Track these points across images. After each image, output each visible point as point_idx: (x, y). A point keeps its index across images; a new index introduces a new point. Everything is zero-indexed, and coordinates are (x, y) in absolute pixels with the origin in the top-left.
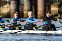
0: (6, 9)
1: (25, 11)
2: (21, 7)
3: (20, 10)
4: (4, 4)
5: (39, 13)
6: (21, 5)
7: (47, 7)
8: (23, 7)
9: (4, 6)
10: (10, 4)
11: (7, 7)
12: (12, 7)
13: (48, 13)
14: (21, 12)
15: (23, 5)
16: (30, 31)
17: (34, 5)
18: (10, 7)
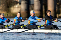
1: (35, 10)
2: (31, 7)
6: (31, 5)
7: (57, 7)
8: (34, 7)
9: (14, 6)
10: (20, 4)
11: (18, 7)
12: (23, 6)
13: (49, 12)
15: (33, 5)
16: (35, 30)
17: (44, 5)
18: (21, 7)
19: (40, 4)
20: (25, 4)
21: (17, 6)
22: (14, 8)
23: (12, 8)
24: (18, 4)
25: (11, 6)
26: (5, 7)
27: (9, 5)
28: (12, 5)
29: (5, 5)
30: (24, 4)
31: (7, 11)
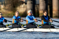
0: (22, 8)
2: (37, 7)
3: (36, 9)
4: (21, 4)
5: (54, 12)
6: (36, 5)
8: (39, 6)
9: (20, 6)
10: (26, 4)
11: (24, 7)
13: (45, 12)
14: (37, 12)
15: (39, 5)
17: (49, 5)
18: (26, 7)
19: (45, 4)
20: (31, 4)
21: (22, 6)
22: (20, 8)
23: (18, 8)
24: (24, 4)
25: (17, 6)
26: (11, 7)
27: (15, 5)
28: (18, 4)
29: (11, 5)
30: (29, 4)
31: (13, 11)
